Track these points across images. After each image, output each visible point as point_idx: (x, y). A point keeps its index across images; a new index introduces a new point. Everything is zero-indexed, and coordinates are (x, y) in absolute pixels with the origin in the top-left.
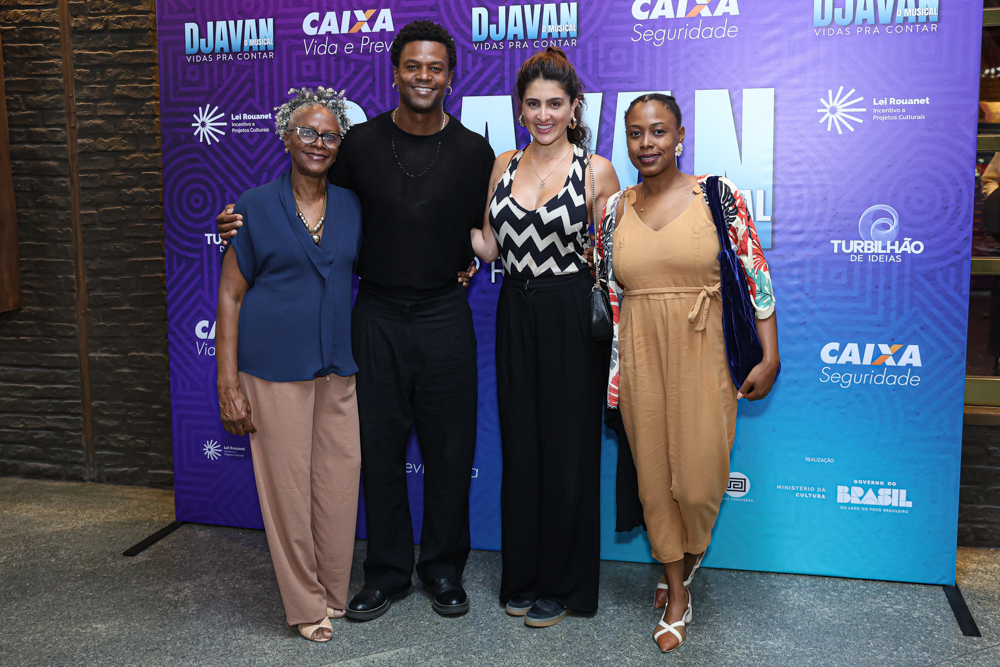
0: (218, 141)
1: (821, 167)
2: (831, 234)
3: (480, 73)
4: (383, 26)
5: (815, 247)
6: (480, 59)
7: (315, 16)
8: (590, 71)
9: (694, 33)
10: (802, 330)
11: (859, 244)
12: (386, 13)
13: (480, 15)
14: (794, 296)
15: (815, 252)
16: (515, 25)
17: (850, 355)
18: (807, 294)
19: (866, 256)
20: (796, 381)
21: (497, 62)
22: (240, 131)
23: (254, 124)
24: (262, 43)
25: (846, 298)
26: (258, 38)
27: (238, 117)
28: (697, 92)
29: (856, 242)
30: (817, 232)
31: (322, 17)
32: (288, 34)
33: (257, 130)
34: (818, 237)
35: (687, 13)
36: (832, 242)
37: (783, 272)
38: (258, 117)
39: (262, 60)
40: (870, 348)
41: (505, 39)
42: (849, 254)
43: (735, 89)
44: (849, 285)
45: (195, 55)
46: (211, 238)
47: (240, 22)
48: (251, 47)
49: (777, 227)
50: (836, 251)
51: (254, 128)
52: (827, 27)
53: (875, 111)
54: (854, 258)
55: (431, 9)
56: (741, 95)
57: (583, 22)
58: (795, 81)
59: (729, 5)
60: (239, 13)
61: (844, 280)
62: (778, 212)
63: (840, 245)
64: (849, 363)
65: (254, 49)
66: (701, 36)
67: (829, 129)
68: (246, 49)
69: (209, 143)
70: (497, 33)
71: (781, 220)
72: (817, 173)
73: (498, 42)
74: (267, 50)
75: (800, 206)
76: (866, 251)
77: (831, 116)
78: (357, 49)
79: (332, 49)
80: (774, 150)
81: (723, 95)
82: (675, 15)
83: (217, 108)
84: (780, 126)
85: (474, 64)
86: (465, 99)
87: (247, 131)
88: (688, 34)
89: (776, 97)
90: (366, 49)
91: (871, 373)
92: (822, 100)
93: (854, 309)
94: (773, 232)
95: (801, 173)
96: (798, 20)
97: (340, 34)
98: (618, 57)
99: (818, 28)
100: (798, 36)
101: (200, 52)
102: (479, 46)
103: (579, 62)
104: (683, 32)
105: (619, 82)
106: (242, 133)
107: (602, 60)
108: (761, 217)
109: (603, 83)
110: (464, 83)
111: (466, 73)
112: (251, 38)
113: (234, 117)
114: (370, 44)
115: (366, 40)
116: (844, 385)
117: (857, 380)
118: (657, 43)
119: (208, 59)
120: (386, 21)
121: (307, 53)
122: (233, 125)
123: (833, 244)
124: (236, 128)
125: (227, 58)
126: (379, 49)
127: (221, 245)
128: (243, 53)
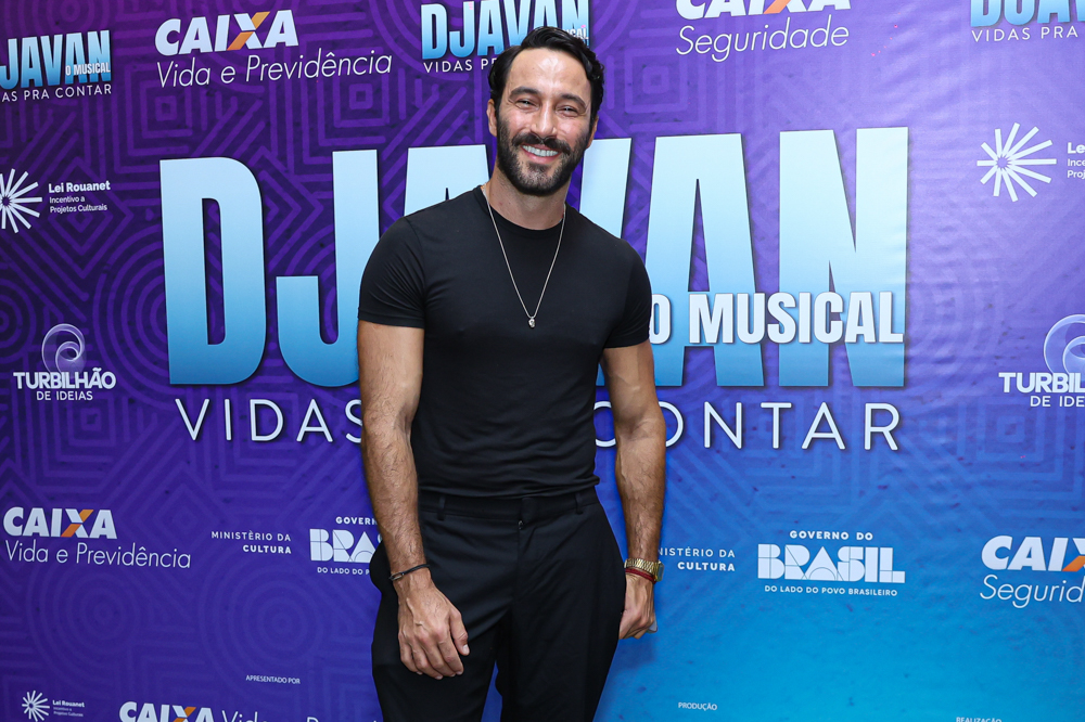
0: (29, 226)
1: (984, 255)
2: (1000, 363)
3: (434, 111)
4: (281, 38)
5: (974, 383)
6: (435, 88)
7: (173, 25)
8: (611, 103)
9: (777, 39)
10: (953, 516)
11: (1044, 379)
12: (285, 18)
13: (434, 17)
14: (940, 463)
15: (976, 392)
16: (490, 32)
17: (1029, 556)
18: (960, 459)
19: (1055, 397)
20: (942, 597)
21: (463, 92)
22: (62, 210)
24: (93, 69)
25: (1022, 465)
26: (87, 62)
27: (58, 189)
28: (783, 135)
29: (1040, 375)
30: (977, 359)
31: (185, 27)
32: (133, 54)
33: (88, 208)
34: (979, 368)
35: (766, 7)
36: (1001, 375)
37: (923, 423)
38: (90, 187)
39: (94, 98)
40: (1060, 545)
41: (474, 55)
42: (1028, 395)
43: (846, 128)
44: (1028, 445)
46: (23, 378)
47: (58, 38)
48: (76, 77)
49: (913, 352)
50: (1007, 389)
51: (84, 204)
52: (992, 28)
53: (1070, 163)
54: (1035, 401)
55: (357, 9)
56: (854, 139)
57: (599, 26)
58: (942, 116)
60: (57, 23)
61: (1018, 437)
62: (914, 329)
63: (1013, 381)
64: (1027, 569)
65: (81, 80)
67: (996, 193)
68: (69, 80)
69: (16, 230)
70: (462, 44)
71: (918, 341)
72: (978, 264)
73: (462, 60)
74: (101, 82)
75: (949, 318)
76: (1055, 390)
77: (1000, 173)
78: (240, 76)
79: (202, 77)
80: (909, 228)
81: (824, 139)
82: (747, 10)
83: (26, 174)
84: (918, 188)
85: (426, 95)
86: (412, 152)
87: (74, 209)
88: (768, 41)
89: (910, 142)
90: (255, 74)
91: (1062, 585)
92: (985, 146)
93: (1035, 482)
94: (907, 360)
95: (951, 264)
96: (945, 17)
97: (214, 54)
98: (656, 80)
99: (977, 29)
100: (946, 42)
102: (434, 67)
104: (759, 39)
105: (657, 120)
106: (65, 214)
107: (630, 84)
108: (886, 336)
109: (631, 123)
110: (407, 128)
111: (412, 110)
112: (75, 62)
113: (53, 189)
114: (260, 66)
115: (254, 61)
116: (1019, 603)
117: (1040, 596)
118: (719, 56)
119: (11, 97)
120: (285, 29)
121: (163, 85)
122: (52, 200)
123: (1003, 378)
124: (56, 205)
125: (40, 95)
126: (274, 75)
127: (38, 389)
128: (65, 86)
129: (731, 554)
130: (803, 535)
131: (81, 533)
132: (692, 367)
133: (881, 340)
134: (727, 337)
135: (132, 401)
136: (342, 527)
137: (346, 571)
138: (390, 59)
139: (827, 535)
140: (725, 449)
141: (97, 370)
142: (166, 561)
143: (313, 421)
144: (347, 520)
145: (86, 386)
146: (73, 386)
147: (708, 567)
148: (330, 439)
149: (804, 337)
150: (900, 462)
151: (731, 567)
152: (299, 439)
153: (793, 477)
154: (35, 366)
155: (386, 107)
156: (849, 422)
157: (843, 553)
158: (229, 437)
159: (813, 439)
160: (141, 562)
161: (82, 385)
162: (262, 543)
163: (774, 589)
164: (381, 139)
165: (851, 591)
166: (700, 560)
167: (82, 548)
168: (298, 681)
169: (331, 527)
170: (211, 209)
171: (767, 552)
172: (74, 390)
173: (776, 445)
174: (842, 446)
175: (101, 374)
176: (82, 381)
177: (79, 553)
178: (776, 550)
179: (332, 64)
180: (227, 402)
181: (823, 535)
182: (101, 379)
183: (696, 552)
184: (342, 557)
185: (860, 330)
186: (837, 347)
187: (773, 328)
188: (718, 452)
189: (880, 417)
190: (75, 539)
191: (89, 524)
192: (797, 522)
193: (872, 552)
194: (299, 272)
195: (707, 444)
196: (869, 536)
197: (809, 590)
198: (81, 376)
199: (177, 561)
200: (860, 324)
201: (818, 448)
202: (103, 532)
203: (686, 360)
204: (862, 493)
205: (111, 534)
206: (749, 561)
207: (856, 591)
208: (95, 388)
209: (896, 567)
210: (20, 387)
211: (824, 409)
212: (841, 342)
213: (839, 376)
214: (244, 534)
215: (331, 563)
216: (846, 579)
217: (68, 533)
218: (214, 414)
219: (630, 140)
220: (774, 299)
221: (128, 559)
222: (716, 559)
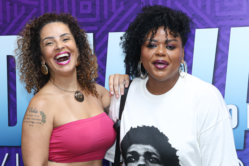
3: (122, 14)
8: (208, 11)
21: (135, 6)
85: (117, 7)
86: (110, 33)
103: (199, 4)
105: (231, 19)
107: (218, 2)
109: (218, 20)
110: (109, 23)
111: (111, 14)
155: (98, 12)
164: (95, 28)
170: (11, 60)
219: (218, 29)
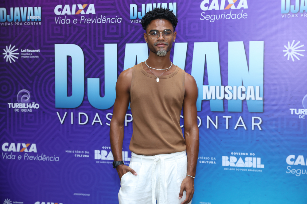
0: (15, 61)
1: (285, 76)
2: (290, 106)
3: (134, 33)
4: (91, 12)
5: (283, 112)
6: (133, 27)
7: (60, 6)
8: (182, 33)
9: (228, 17)
10: (277, 149)
11: (303, 111)
12: (92, 6)
13: (134, 8)
14: (273, 134)
15: (284, 114)
17: (300, 161)
18: (279, 133)
20: (275, 172)
21: (141, 29)
22: (25, 57)
23: (32, 54)
24: (36, 18)
25: (297, 135)
26: (34, 15)
27: (24, 51)
28: (229, 42)
29: (301, 110)
30: (283, 105)
31: (63, 7)
32: (47, 14)
33: (33, 57)
34: (284, 107)
35: (225, 7)
36: (290, 109)
37: (268, 123)
38: (34, 51)
39: (36, 26)
42: (298, 115)
43: (246, 41)
44: (299, 129)
45: (5, 22)
46: (11, 105)
47: (26, 8)
48: (31, 20)
49: (265, 103)
50: (292, 113)
51: (32, 56)
52: (287, 14)
54: (300, 117)
55: (112, 5)
56: (249, 44)
57: (179, 12)
58: (273, 38)
59: (244, 4)
60: (25, 4)
61: (296, 127)
62: (266, 96)
63: (294, 111)
66: (231, 18)
67: (288, 59)
68: (28, 20)
69: (11, 62)
70: (141, 15)
71: (267, 99)
72: (283, 78)
73: (141, 20)
74: (38, 21)
76: (306, 114)
77: (289, 54)
78: (79, 22)
79: (68, 21)
80: (264, 68)
81: (241, 44)
82: (220, 8)
83: (14, 46)
84: (266, 57)
85: (131, 29)
86: (127, 44)
87: (29, 57)
88: (225, 17)
89: (264, 45)
90: (83, 21)
92: (285, 46)
93: (301, 140)
94: (264, 105)
95: (276, 79)
96: (274, 11)
97: (71, 15)
98: (194, 27)
99: (283, 14)
100: (274, 18)
101: (7, 21)
102: (133, 21)
104: (223, 16)
105: (195, 38)
106: (26, 58)
107: (187, 28)
108: (258, 98)
109: (188, 39)
110: (126, 38)
111: (127, 33)
112: (30, 15)
113: (23, 51)
114: (84, 19)
115: (83, 18)
116: (297, 175)
117: (304, 172)
118: (212, 21)
119: (11, 24)
120: (92, 9)
121: (56, 23)
122: (22, 54)
123: (291, 111)
124: (23, 56)
125: (20, 24)
126: (89, 22)
127: (15, 108)
128: (27, 22)
129: (215, 159)
130: (235, 154)
131: (26, 150)
132: (204, 106)
133: (256, 99)
134: (214, 98)
135: (44, 112)
136: (104, 149)
137: (105, 162)
138: (121, 19)
139: (242, 154)
140: (213, 129)
141: (33, 103)
142: (52, 159)
143: (97, 119)
144: (106, 148)
145: (30, 108)
146: (26, 108)
147: (208, 162)
148: (101, 124)
149: (235, 98)
150: (262, 134)
151: (215, 163)
152: (93, 124)
153: (232, 137)
154: (15, 101)
155: (120, 32)
156: (247, 122)
157: (246, 159)
158: (72, 123)
159: (238, 127)
160: (44, 159)
161: (29, 107)
162: (80, 154)
163: (227, 169)
164: (118, 41)
165: (249, 170)
166: (206, 160)
167: (26, 155)
168: (89, 195)
169: (101, 149)
170: (69, 59)
171: (225, 158)
172: (27, 109)
173: (227, 128)
174: (245, 129)
175: (35, 104)
176: (29, 106)
177: (25, 156)
178: (227, 158)
179: (104, 20)
180: (72, 113)
181: (240, 154)
182: (35, 106)
183: (205, 158)
184: (104, 158)
185: (250, 96)
186: (244, 101)
187: (226, 95)
188: (211, 130)
189: (256, 121)
190: (24, 153)
191: (28, 148)
192: (233, 150)
193: (254, 159)
194: (94, 77)
195: (208, 127)
196: (254, 154)
197: (237, 170)
198: (29, 105)
199: (55, 159)
200: (250, 94)
201: (239, 129)
202: (33, 150)
203: (202, 104)
204: (251, 142)
205: (35, 151)
206: (219, 161)
207: (250, 170)
208: (33, 108)
209: (262, 163)
210: (10, 107)
211: (240, 118)
212: (245, 100)
213: (244, 109)
214: (75, 151)
215: (100, 160)
216: (247, 167)
217: (22, 151)
218: (68, 116)
220: (227, 87)
221: (40, 158)
222: (210, 160)
